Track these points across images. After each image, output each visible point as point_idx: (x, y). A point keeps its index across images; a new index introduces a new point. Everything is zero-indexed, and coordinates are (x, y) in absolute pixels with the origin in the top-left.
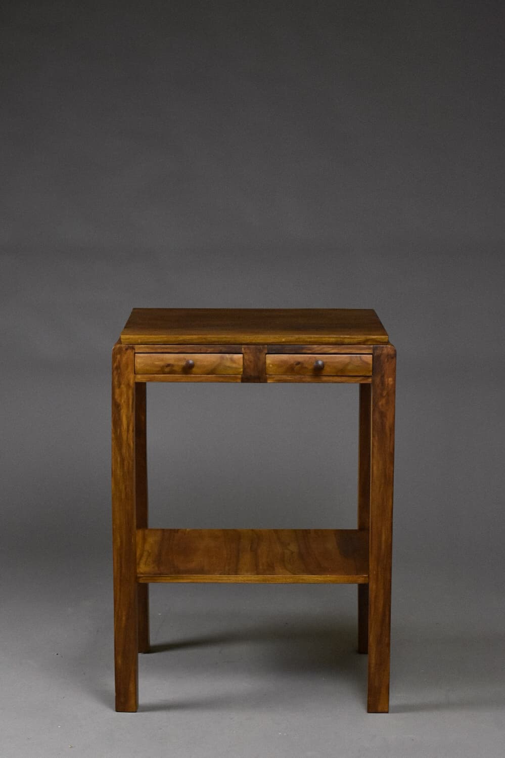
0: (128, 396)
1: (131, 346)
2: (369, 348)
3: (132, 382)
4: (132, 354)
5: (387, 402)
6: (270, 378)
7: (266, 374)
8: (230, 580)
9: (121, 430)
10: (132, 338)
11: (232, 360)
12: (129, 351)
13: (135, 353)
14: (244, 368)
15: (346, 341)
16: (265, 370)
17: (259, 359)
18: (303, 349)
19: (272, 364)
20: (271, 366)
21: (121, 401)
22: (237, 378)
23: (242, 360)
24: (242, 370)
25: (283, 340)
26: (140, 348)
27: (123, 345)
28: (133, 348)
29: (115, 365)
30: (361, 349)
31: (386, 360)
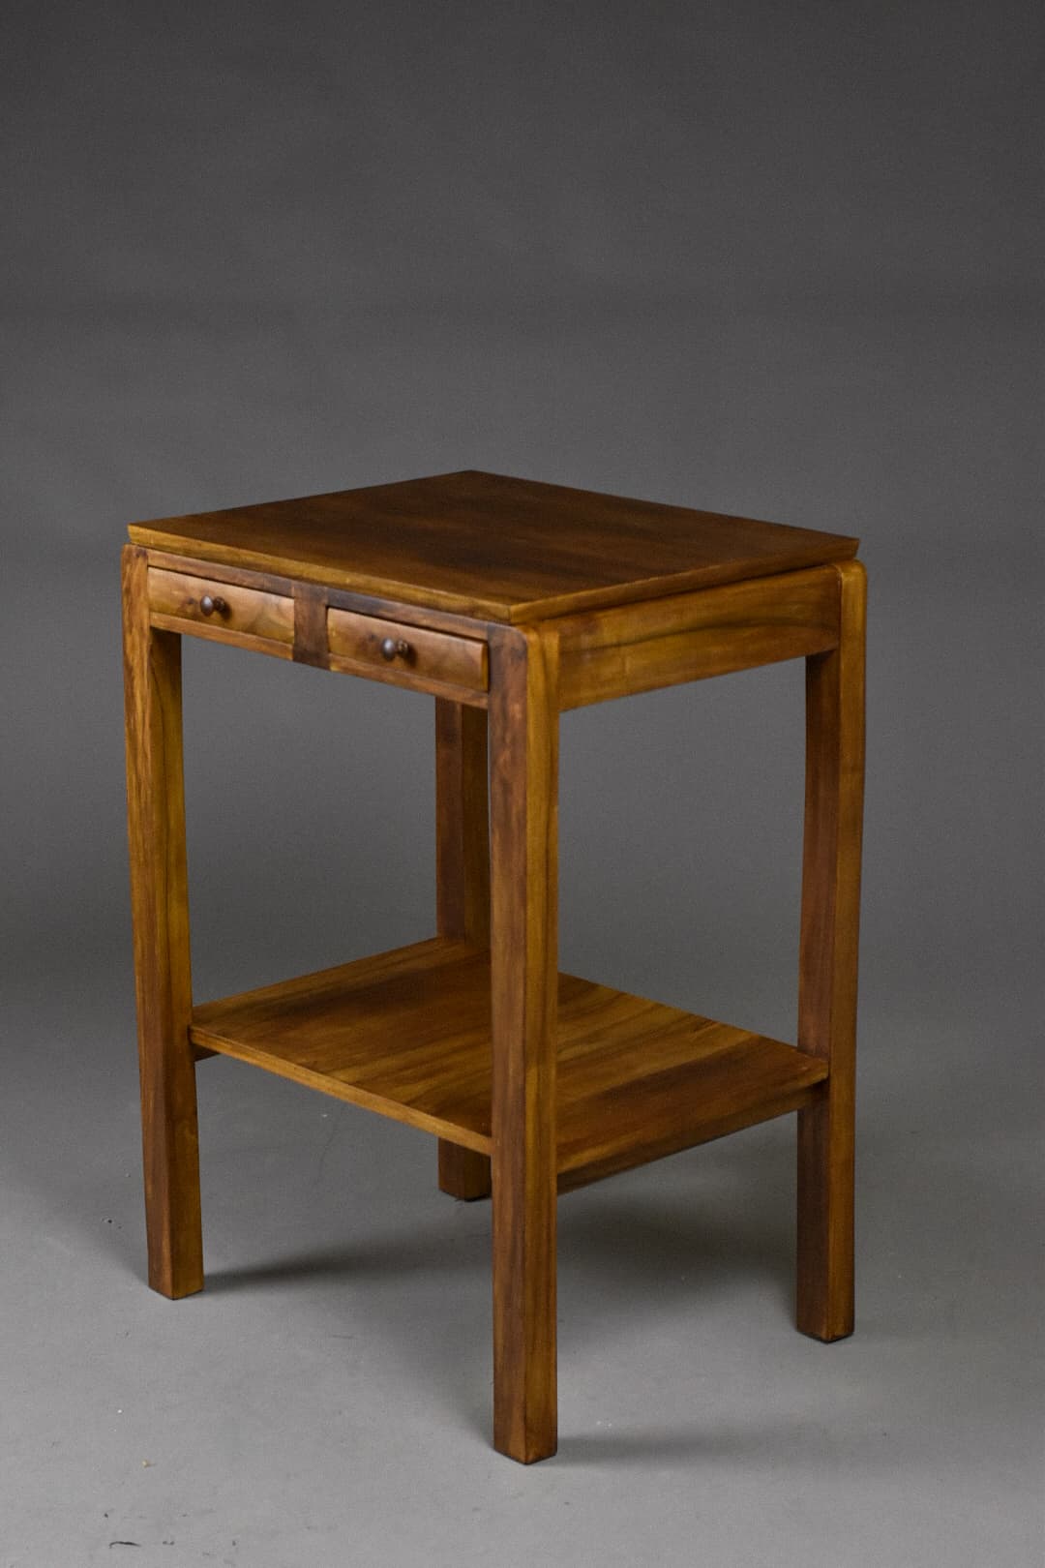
0: (141, 651)
1: (143, 549)
2: (481, 628)
3: (146, 627)
4: (145, 566)
5: (513, 757)
6: (334, 661)
7: (329, 651)
8: (309, 1079)
10: (142, 534)
11: (279, 610)
12: (140, 560)
13: (149, 566)
14: (297, 628)
15: (444, 602)
16: (328, 642)
17: (315, 614)
18: (380, 606)
19: (338, 633)
20: (334, 634)
21: (133, 660)
22: (286, 648)
23: (293, 612)
24: (292, 633)
25: (348, 581)
26: (154, 556)
27: (134, 547)
28: (145, 555)
30: (471, 626)
31: (509, 661)
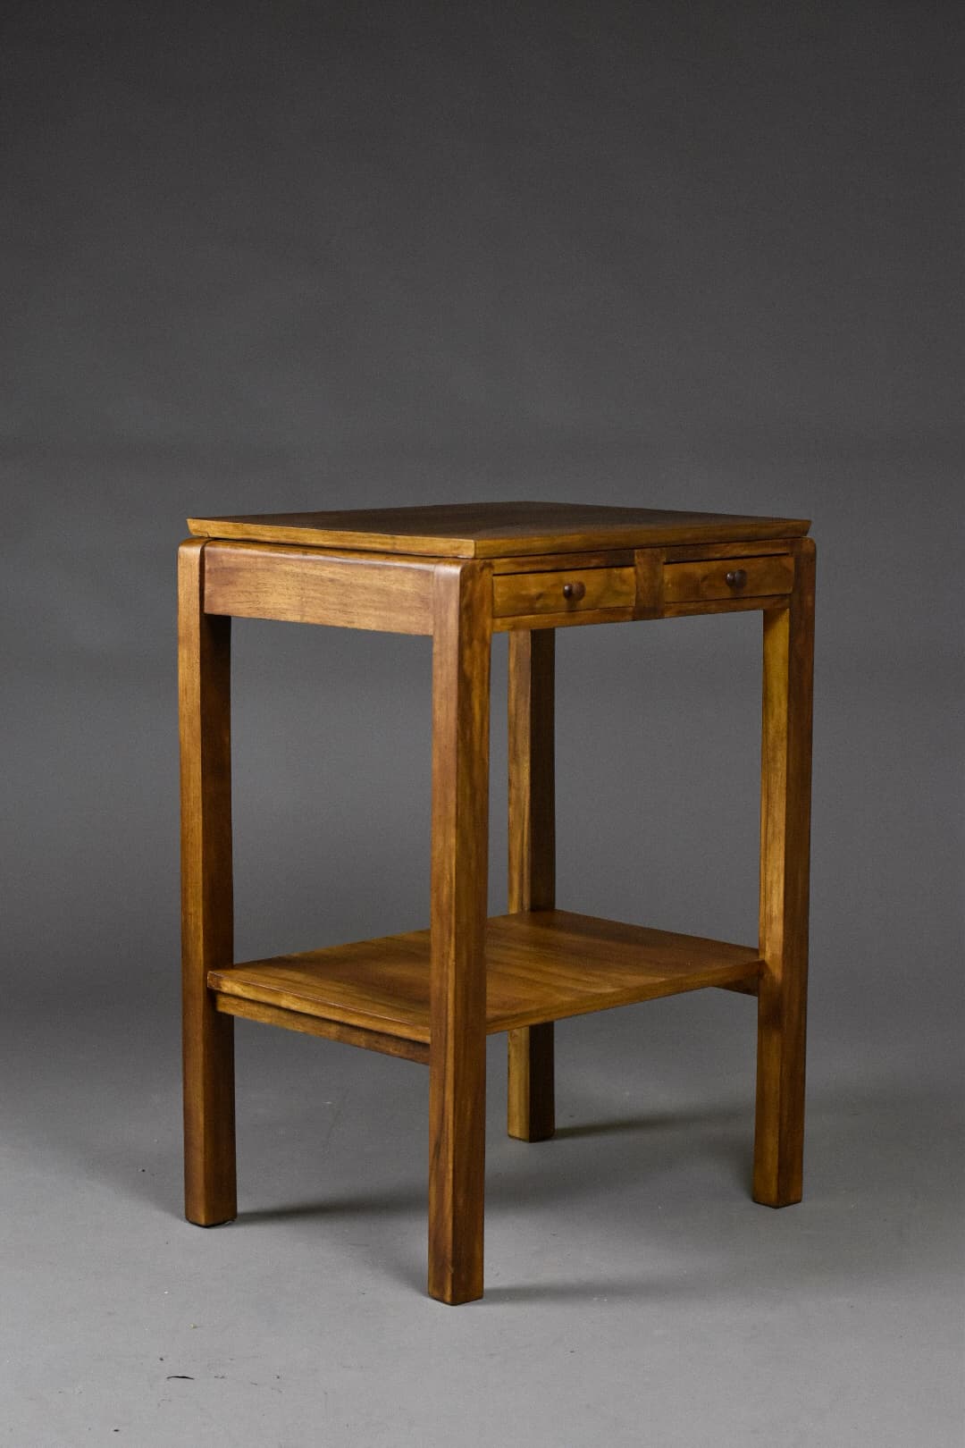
1: (488, 560)
2: (787, 545)
3: (488, 634)
4: (490, 577)
5: (806, 641)
6: (668, 609)
7: (663, 602)
9: (471, 733)
10: (492, 546)
11: (622, 580)
12: (486, 571)
13: (494, 575)
14: (637, 592)
15: (763, 532)
16: (662, 595)
17: (656, 574)
19: (671, 584)
20: (669, 586)
21: (472, 673)
22: (628, 613)
23: (634, 577)
24: (635, 597)
26: (501, 565)
27: (477, 561)
28: (491, 566)
29: (465, 601)
31: (805, 564)
